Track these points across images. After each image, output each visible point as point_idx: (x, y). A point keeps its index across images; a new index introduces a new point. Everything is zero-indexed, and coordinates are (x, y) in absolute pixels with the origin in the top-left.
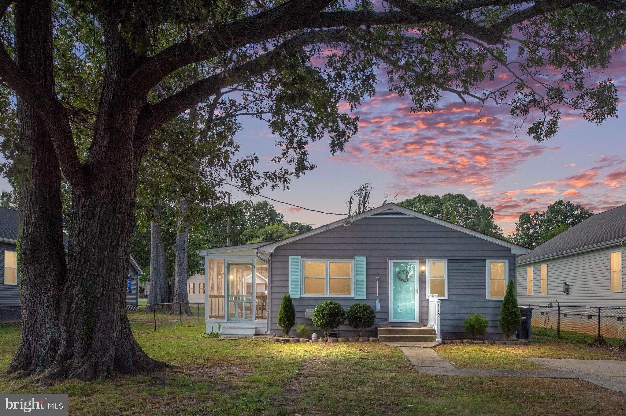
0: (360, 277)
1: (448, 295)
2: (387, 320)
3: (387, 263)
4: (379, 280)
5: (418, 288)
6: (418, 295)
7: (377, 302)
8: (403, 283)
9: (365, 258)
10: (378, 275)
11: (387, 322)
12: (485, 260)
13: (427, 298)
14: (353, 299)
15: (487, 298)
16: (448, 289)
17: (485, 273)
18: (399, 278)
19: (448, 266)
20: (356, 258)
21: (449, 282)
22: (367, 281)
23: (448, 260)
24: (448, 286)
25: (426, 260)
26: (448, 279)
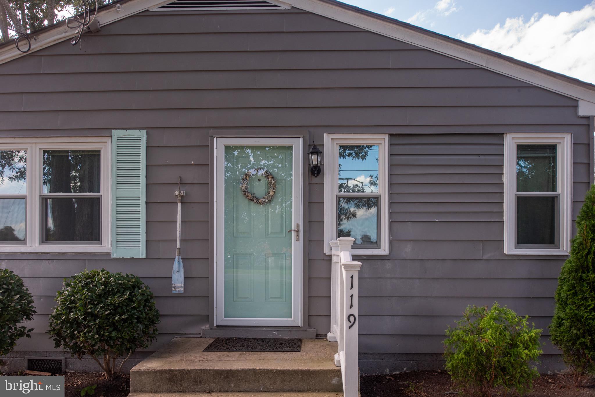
0: (127, 193)
1: (391, 242)
2: (208, 318)
3: (208, 148)
4: (183, 199)
5: (301, 222)
6: (301, 243)
7: (176, 266)
8: (255, 208)
9: (143, 134)
10: (182, 183)
11: (207, 327)
12: (501, 135)
13: (326, 251)
14: (106, 257)
15: (506, 251)
16: (391, 223)
17: (501, 174)
18: (244, 192)
19: (391, 155)
20: (116, 133)
21: (391, 204)
22: (147, 203)
23: (391, 135)
24: (391, 213)
25: (325, 135)
26: (391, 194)
